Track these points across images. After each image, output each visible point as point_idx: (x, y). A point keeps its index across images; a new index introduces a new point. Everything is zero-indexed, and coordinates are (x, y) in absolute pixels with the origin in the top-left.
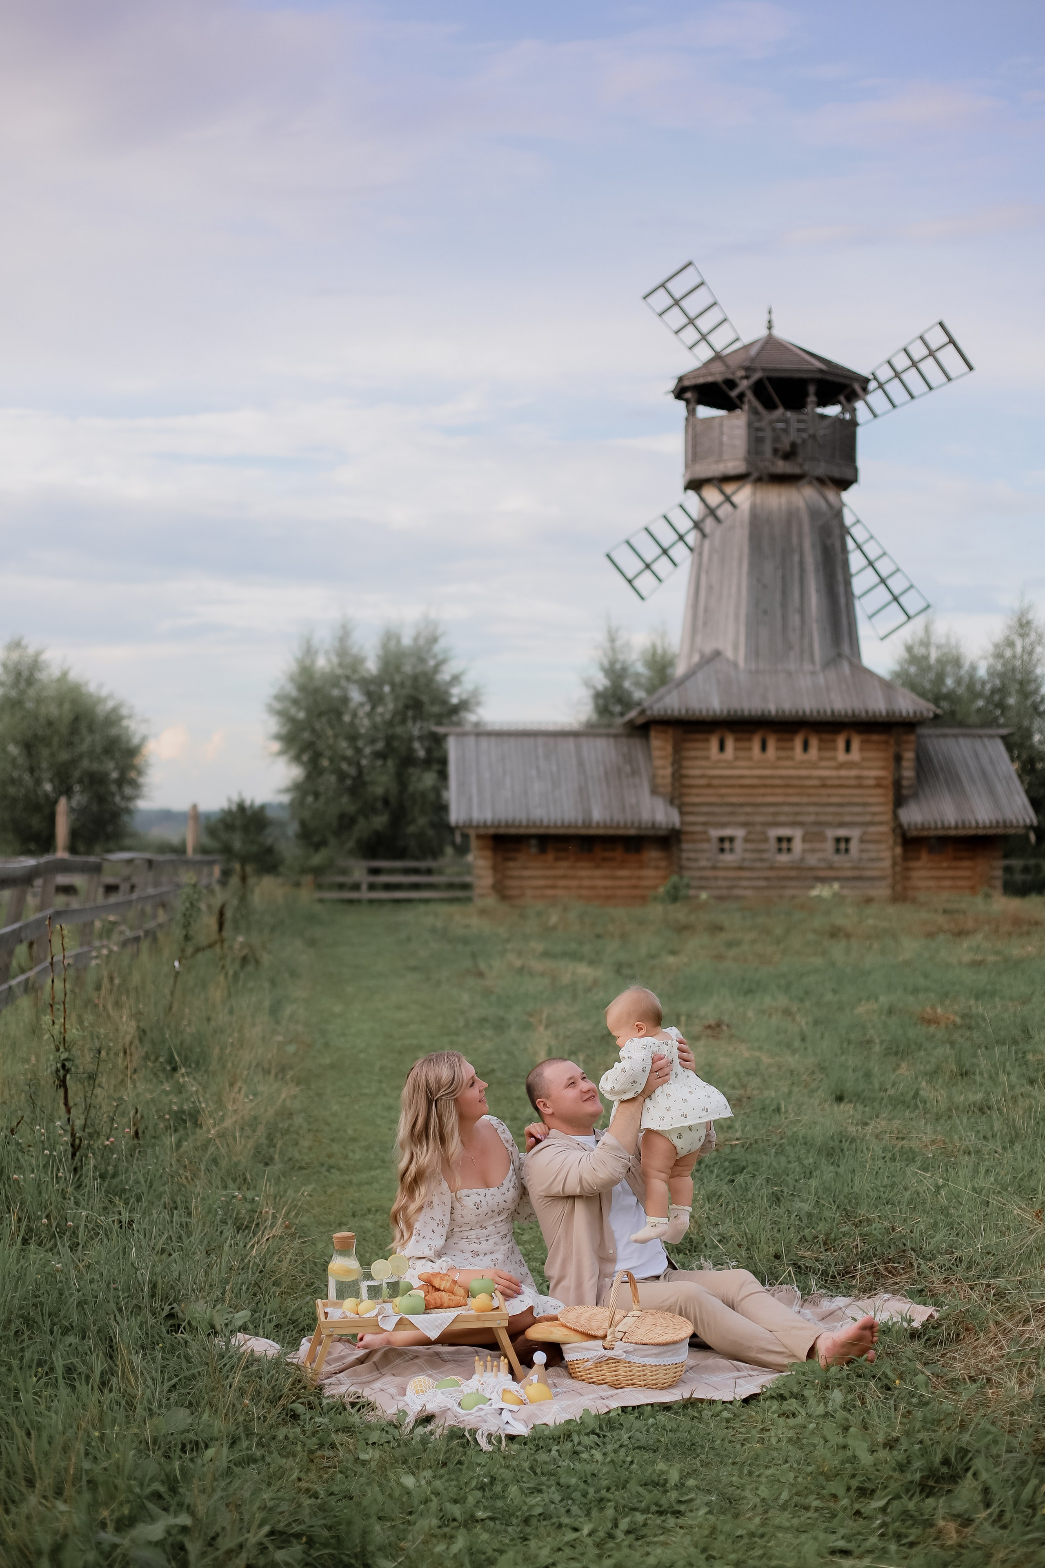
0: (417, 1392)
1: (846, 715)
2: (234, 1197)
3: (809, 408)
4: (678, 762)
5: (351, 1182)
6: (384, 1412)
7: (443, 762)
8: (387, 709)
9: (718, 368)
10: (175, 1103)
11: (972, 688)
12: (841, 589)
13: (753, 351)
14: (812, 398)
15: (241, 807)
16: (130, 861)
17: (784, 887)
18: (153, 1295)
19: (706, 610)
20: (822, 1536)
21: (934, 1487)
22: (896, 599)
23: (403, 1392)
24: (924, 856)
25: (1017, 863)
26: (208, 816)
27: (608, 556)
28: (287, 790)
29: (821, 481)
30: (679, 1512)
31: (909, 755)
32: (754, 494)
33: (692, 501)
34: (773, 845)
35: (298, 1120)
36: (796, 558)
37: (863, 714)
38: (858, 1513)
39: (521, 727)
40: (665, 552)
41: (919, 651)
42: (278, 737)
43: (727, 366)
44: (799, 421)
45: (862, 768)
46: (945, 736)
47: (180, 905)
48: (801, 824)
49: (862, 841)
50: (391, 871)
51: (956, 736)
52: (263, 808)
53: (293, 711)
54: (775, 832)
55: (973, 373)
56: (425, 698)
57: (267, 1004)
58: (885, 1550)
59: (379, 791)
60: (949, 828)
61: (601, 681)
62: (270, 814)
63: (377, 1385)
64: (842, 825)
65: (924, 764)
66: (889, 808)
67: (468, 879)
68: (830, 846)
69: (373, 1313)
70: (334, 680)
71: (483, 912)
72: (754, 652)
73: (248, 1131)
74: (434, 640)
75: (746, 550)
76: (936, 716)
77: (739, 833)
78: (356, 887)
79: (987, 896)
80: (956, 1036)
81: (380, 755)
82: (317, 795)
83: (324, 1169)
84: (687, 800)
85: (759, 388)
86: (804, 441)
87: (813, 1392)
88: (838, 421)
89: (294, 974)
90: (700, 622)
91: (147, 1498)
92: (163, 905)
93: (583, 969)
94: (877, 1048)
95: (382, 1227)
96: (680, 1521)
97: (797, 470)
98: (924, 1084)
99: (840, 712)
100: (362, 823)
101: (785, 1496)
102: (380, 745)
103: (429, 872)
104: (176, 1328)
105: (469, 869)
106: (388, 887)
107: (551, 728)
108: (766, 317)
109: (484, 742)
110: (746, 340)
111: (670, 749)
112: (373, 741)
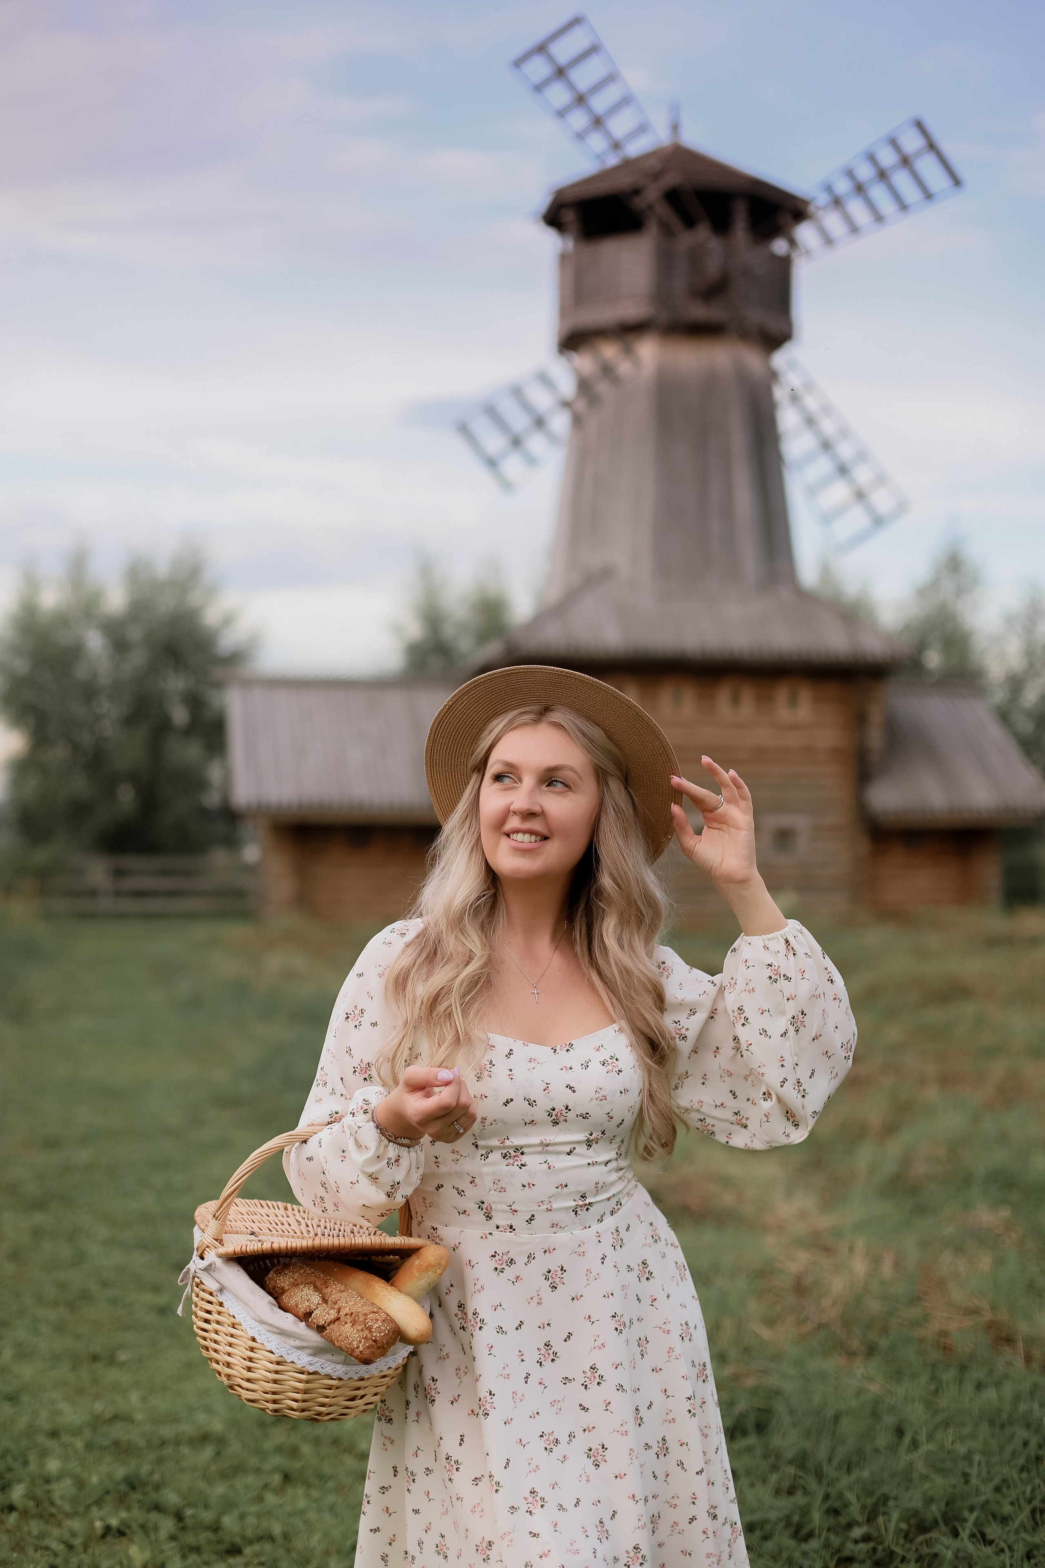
1: (791, 656)
13: (652, 162)
19: (593, 511)
22: (862, 497)
31: (877, 715)
32: (662, 350)
37: (819, 655)
40: (541, 422)
44: (724, 250)
45: (812, 733)
49: (813, 833)
50: (141, 873)
59: (125, 763)
64: (785, 811)
66: (848, 786)
67: (246, 884)
72: (663, 568)
78: (94, 894)
81: (130, 719)
82: (43, 773)
90: (584, 529)
97: (720, 317)
102: (129, 705)
106: (140, 894)
109: (278, 693)
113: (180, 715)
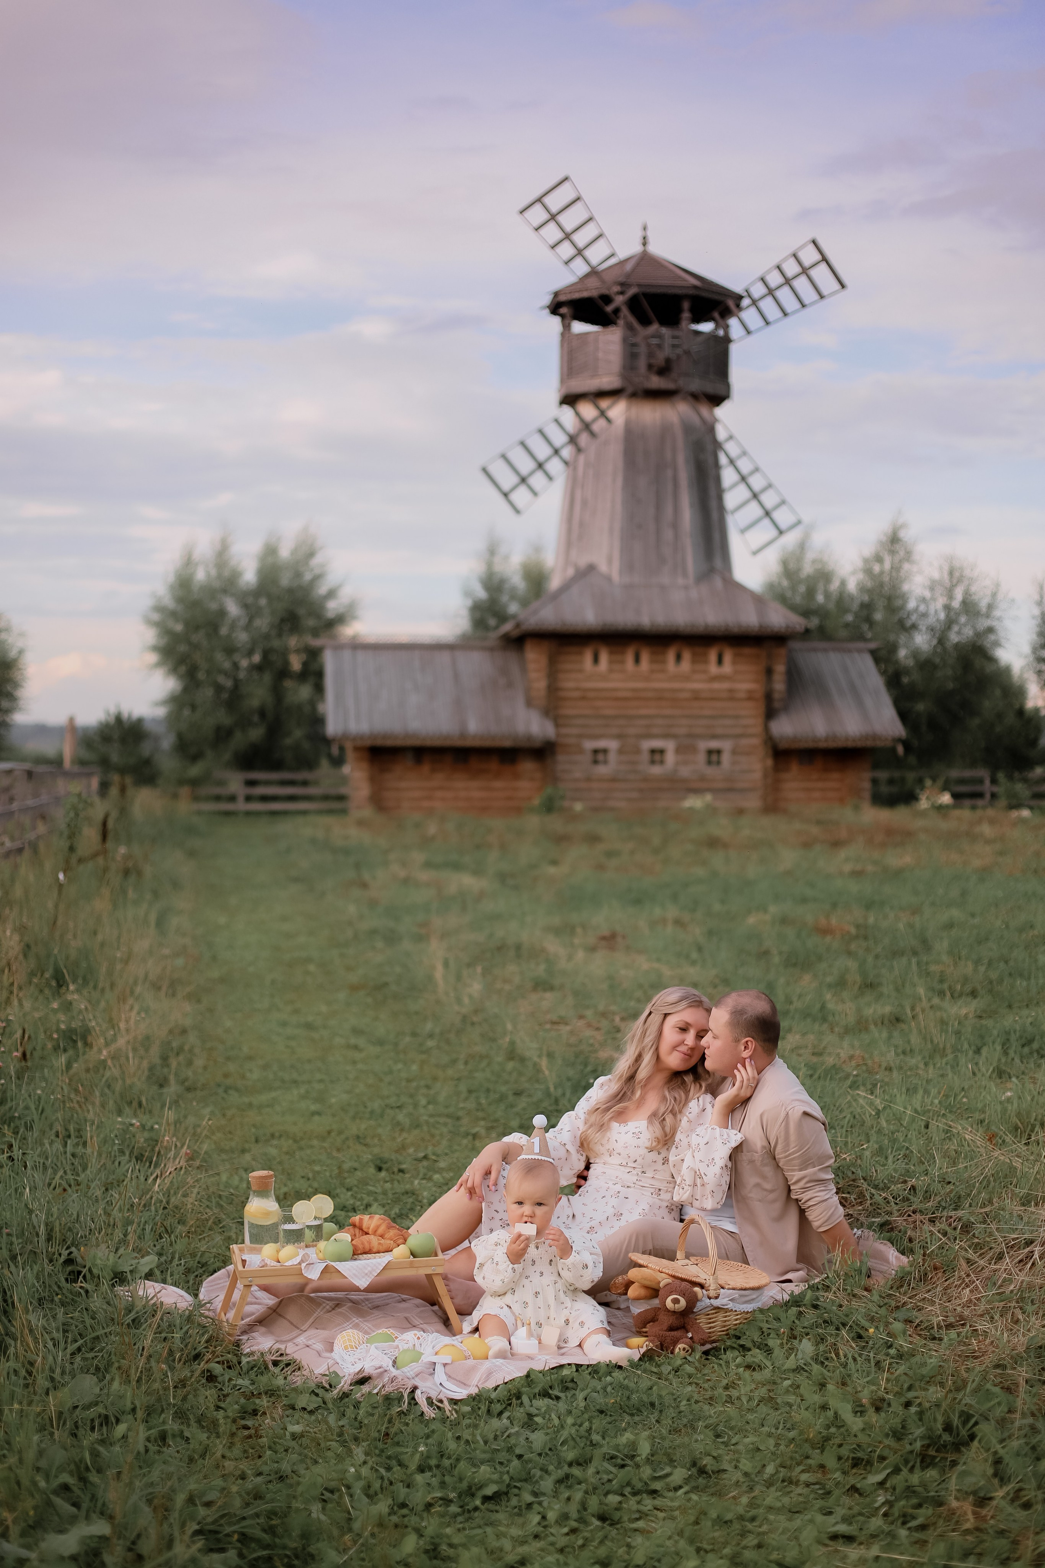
0: (346, 1348)
1: (720, 630)
2: (132, 1125)
3: (684, 323)
4: (553, 674)
5: (250, 1105)
6: (311, 1371)
7: (319, 675)
8: (263, 623)
9: (593, 283)
10: (63, 1022)
11: (842, 601)
12: (713, 504)
13: (629, 267)
14: (686, 315)
15: (119, 719)
16: (9, 772)
17: (658, 799)
18: (49, 1239)
19: (581, 524)
20: (820, 1518)
21: (935, 1457)
22: (768, 514)
23: (330, 1347)
24: (796, 767)
25: (883, 775)
26: (85, 730)
27: (485, 470)
28: (164, 703)
29: (694, 397)
30: (654, 1492)
31: (780, 669)
32: (628, 409)
33: (567, 415)
34: (645, 757)
35: (192, 1038)
36: (669, 473)
37: (736, 628)
38: (854, 1489)
39: (397, 640)
40: (541, 465)
41: (792, 566)
42: (155, 649)
43: (603, 281)
44: (674, 337)
45: (735, 681)
46: (815, 650)
47: (60, 816)
48: (674, 736)
49: (734, 752)
50: (268, 783)
51: (825, 650)
52: (140, 721)
53: (171, 623)
54: (648, 744)
55: (844, 293)
56: (301, 612)
57: (153, 917)
58: (892, 1535)
59: (255, 703)
60: (819, 740)
61: (479, 594)
62: (149, 726)
63: (301, 1340)
64: (714, 737)
65: (794, 677)
66: (760, 721)
67: (343, 791)
68: (702, 757)
69: (296, 1261)
70: (212, 592)
71: (361, 823)
72: (628, 566)
73: (142, 1052)
74: (311, 554)
75: (620, 464)
76: (807, 631)
77: (612, 745)
78: (232, 798)
79: (857, 808)
80: (853, 947)
81: (259, 668)
82: (193, 707)
83: (220, 1090)
84: (563, 712)
85: (634, 304)
86: (679, 357)
87: (779, 1342)
88: (712, 337)
89: (176, 885)
90: (575, 536)
91: (56, 1492)
92: (43, 817)
93: (467, 881)
94: (776, 959)
95: (287, 1153)
96: (658, 1502)
97: (672, 386)
98: (828, 996)
99: (713, 626)
100: (238, 736)
101: (770, 1469)
102: (257, 658)
103: (305, 783)
104: (74, 1276)
105: (344, 780)
106: (264, 799)
107: (426, 640)
108: (639, 234)
109: (361, 656)
110: (622, 254)
111: (545, 661)
112: (250, 653)
113: (296, 663)
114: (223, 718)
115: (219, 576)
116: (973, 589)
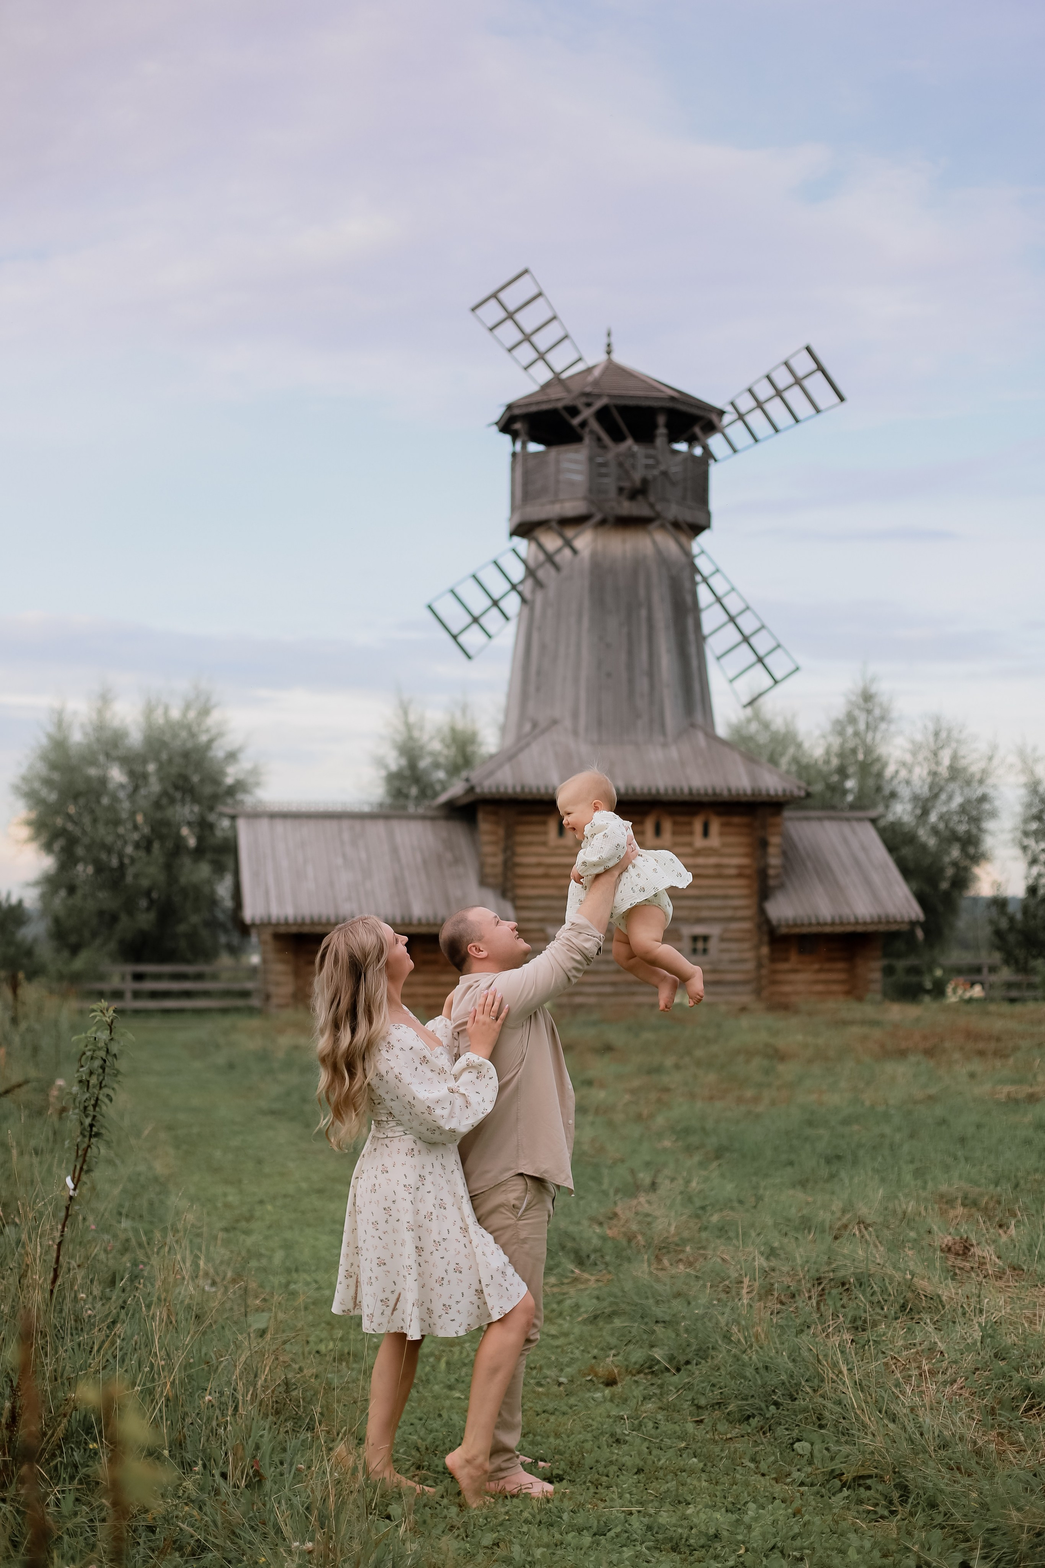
1: (706, 794)
3: (660, 442)
4: (509, 848)
8: (152, 790)
9: (556, 392)
12: (693, 650)
14: (662, 431)
17: (633, 994)
19: (539, 673)
22: (760, 660)
24: (794, 957)
27: (430, 607)
28: (36, 884)
29: (677, 525)
31: (775, 840)
32: (596, 539)
33: (522, 545)
36: (643, 612)
37: (725, 793)
39: (322, 808)
40: (495, 603)
42: (29, 823)
43: (568, 390)
44: (648, 457)
45: (722, 855)
46: (807, 819)
50: (158, 977)
51: (820, 819)
53: (44, 792)
55: (844, 406)
56: (196, 777)
60: (825, 924)
61: (394, 761)
64: (699, 921)
65: (789, 851)
70: (91, 757)
72: (595, 722)
74: (205, 712)
75: (586, 602)
76: (806, 797)
78: (119, 995)
82: (72, 890)
84: (521, 892)
85: (604, 417)
86: (655, 478)
88: (689, 459)
90: (532, 689)
97: (645, 512)
99: (698, 790)
100: (124, 922)
102: (145, 832)
103: (199, 977)
105: (250, 972)
106: (154, 995)
108: (604, 341)
109: (277, 826)
111: (501, 832)
114: (105, 899)
115: (98, 740)
116: (961, 753)
